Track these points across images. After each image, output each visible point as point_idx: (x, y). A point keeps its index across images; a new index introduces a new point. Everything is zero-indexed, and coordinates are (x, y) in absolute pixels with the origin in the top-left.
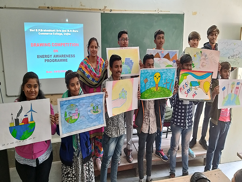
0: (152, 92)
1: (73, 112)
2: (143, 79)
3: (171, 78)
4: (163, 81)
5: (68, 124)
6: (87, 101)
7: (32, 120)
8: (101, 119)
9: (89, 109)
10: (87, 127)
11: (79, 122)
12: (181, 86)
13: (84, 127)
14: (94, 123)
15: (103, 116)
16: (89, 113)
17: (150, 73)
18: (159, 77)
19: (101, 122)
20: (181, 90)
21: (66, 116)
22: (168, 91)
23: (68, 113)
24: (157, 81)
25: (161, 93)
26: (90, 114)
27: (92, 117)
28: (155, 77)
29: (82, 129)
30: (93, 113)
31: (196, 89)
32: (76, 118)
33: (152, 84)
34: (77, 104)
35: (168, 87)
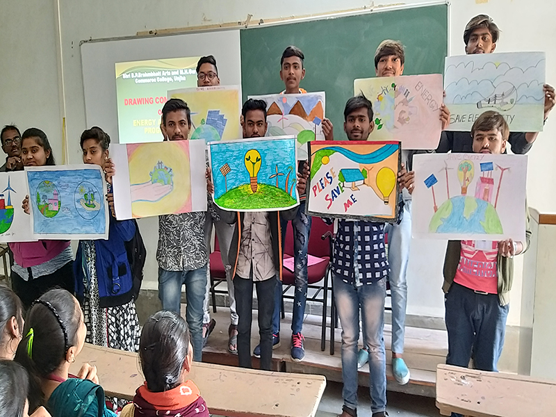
0: (242, 195)
1: (50, 196)
2: (218, 166)
3: (287, 164)
4: (268, 170)
5: (43, 218)
6: (71, 179)
7: (9, 204)
8: (101, 224)
9: (78, 196)
10: (75, 232)
11: (61, 219)
12: (314, 181)
13: (69, 231)
14: (88, 229)
15: (105, 218)
16: (78, 206)
17: (233, 151)
18: (258, 160)
19: (100, 230)
20: (315, 191)
21: (38, 201)
22: (282, 194)
23: (41, 196)
24: (253, 170)
25: (265, 199)
26: (80, 207)
27: (84, 214)
28: (248, 160)
29: (65, 232)
30: (86, 207)
31: (355, 188)
32: (56, 208)
33: (240, 176)
34: (55, 183)
35: (282, 183)
